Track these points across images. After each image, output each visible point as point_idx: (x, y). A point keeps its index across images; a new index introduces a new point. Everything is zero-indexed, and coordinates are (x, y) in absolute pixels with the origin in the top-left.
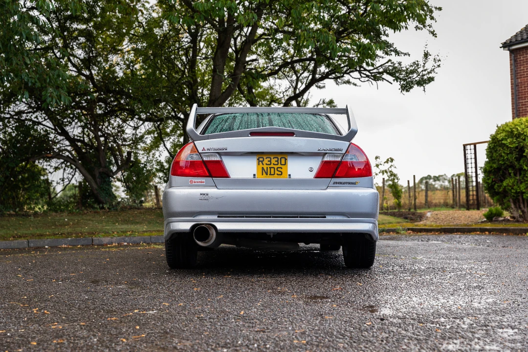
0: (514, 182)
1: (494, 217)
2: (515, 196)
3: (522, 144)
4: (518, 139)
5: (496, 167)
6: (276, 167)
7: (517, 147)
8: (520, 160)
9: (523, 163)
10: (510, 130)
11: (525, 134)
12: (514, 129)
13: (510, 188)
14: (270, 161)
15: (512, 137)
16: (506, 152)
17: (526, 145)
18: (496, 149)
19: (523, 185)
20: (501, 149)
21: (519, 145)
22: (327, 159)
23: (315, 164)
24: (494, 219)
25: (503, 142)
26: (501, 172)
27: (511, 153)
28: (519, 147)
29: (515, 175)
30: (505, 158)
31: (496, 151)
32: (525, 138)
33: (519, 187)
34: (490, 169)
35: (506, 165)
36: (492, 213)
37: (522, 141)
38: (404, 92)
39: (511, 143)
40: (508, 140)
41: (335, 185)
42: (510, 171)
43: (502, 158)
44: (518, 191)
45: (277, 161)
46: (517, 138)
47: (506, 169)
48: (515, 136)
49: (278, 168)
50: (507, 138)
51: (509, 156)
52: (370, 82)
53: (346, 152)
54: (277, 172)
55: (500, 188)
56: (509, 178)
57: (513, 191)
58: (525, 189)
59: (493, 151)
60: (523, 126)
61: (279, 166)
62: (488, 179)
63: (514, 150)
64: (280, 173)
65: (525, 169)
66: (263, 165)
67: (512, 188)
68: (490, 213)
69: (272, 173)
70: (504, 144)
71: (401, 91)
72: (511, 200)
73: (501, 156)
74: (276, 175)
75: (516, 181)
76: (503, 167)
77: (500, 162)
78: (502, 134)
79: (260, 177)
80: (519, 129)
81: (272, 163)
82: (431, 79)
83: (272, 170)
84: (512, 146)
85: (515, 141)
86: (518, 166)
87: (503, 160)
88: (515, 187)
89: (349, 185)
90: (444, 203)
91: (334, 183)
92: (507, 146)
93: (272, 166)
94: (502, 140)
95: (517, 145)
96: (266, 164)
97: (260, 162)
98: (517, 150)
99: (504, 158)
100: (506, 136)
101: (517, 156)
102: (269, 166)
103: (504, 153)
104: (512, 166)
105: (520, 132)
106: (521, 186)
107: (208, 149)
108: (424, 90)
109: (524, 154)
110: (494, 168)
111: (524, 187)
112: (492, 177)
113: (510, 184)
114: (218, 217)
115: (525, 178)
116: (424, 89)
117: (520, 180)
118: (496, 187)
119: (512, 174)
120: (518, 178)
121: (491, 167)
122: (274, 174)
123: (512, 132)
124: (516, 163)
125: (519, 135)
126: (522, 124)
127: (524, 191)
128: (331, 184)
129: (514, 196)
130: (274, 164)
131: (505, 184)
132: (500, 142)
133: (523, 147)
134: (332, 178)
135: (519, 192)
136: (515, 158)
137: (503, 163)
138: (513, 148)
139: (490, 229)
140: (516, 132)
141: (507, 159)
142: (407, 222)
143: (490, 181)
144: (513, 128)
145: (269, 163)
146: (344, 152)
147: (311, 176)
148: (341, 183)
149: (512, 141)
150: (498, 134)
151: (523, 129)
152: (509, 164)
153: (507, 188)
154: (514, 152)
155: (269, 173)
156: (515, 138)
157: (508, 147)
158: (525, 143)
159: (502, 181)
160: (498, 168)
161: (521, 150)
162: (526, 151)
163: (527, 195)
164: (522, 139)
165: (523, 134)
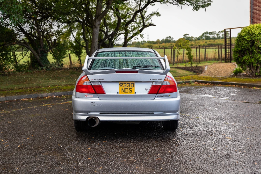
0: (249, 57)
1: (238, 73)
2: (249, 64)
3: (253, 39)
4: (252, 36)
5: (240, 50)
6: (129, 88)
7: (251, 40)
8: (252, 47)
9: (254, 48)
10: (248, 31)
11: (255, 34)
12: (250, 31)
13: (247, 60)
14: (126, 85)
15: (249, 35)
16: (245, 43)
17: (256, 39)
18: (240, 41)
19: (253, 59)
20: (243, 41)
21: (252, 39)
22: (154, 84)
23: (149, 86)
24: (238, 74)
25: (244, 37)
26: (242, 52)
27: (248, 43)
28: (252, 40)
29: (250, 54)
30: (245, 45)
31: (240, 42)
32: (255, 36)
33: (251, 60)
34: (237, 51)
35: (245, 49)
36: (237, 71)
37: (254, 37)
38: (195, 11)
39: (248, 38)
40: (247, 37)
41: (159, 97)
42: (247, 52)
43: (243, 46)
44: (251, 62)
45: (129, 85)
46: (251, 36)
47: (245, 51)
48: (251, 34)
49: (129, 89)
50: (246, 35)
51: (247, 45)
52: (178, 5)
53: (164, 81)
54: (129, 91)
55: (242, 60)
56: (246, 55)
57: (248, 62)
58: (254, 61)
59: (239, 41)
60: (254, 30)
61: (130, 87)
62: (236, 55)
63: (250, 42)
64: (131, 91)
65: (254, 52)
66: (122, 87)
67: (248, 61)
68: (236, 71)
69: (127, 91)
70: (245, 38)
71: (194, 11)
72: (247, 66)
73: (243, 44)
74: (129, 92)
75: (250, 57)
76: (243, 50)
77: (242, 48)
78: (244, 33)
79: (120, 93)
80: (253, 31)
81: (127, 86)
82: (209, 5)
83: (127, 89)
84: (248, 40)
85: (250, 37)
86: (251, 50)
87: (244, 47)
88: (249, 60)
89: (166, 97)
90: (214, 58)
91: (158, 96)
92: (246, 39)
93: (127, 88)
94: (244, 36)
95: (251, 39)
96: (124, 87)
97: (121, 86)
98: (251, 42)
99: (244, 45)
100: (246, 34)
101: (251, 45)
102: (125, 88)
103: (244, 43)
104: (248, 49)
105: (253, 33)
106: (252, 60)
107: (94, 80)
108: (205, 10)
109: (254, 44)
110: (239, 50)
111: (254, 60)
112: (238, 54)
113: (247, 59)
114: (100, 113)
115: (254, 56)
116: (205, 9)
117: (252, 56)
118: (240, 59)
119: (248, 54)
120: (250, 55)
121: (238, 49)
122: (128, 92)
123: (249, 32)
124: (250, 48)
125: (252, 34)
126: (254, 28)
127: (253, 62)
128: (156, 97)
129: (248, 64)
130: (128, 87)
131: (244, 58)
132: (243, 37)
133: (254, 40)
134: (157, 94)
135: (251, 63)
136: (250, 46)
137: (243, 48)
138: (249, 41)
139: (235, 84)
140: (251, 33)
141: (246, 46)
142: (195, 74)
143: (237, 56)
144: (250, 30)
145: (125, 86)
146: (163, 80)
147: (146, 93)
148: (161, 96)
149: (249, 37)
150: (242, 33)
151: (254, 31)
152: (246, 48)
153: (245, 60)
154: (249, 42)
155: (125, 91)
156: (250, 36)
157: (246, 40)
158: (255, 38)
159: (243, 56)
160: (241, 50)
161: (253, 42)
162: (256, 42)
163: (255, 64)
164: (254, 36)
165: (254, 34)
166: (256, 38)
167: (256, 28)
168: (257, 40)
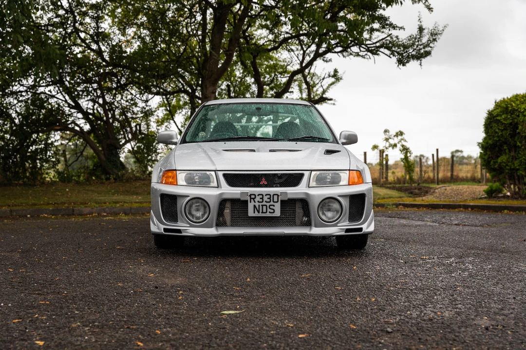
0: (509, 158)
1: (494, 193)
2: (510, 172)
3: (516, 120)
4: (513, 116)
7: (511, 124)
8: (514, 137)
9: (518, 139)
10: (505, 106)
11: (519, 110)
12: (509, 106)
13: (504, 165)
15: (507, 113)
16: (500, 128)
17: (520, 121)
18: (491, 126)
19: (517, 162)
20: (496, 126)
24: (494, 195)
25: (498, 118)
26: (497, 148)
27: (505, 129)
28: (513, 123)
29: (510, 151)
30: (500, 134)
31: (491, 127)
32: (519, 115)
33: (514, 164)
35: (501, 141)
36: (491, 190)
37: (516, 117)
38: (401, 66)
39: (505, 119)
40: (503, 116)
42: (505, 148)
43: (497, 135)
44: (512, 167)
46: (512, 114)
47: (501, 145)
48: (510, 112)
50: (501, 114)
51: (503, 132)
52: (368, 57)
55: (495, 165)
56: (504, 155)
57: (507, 167)
58: (519, 166)
59: (489, 127)
60: (518, 102)
62: (485, 155)
63: (508, 126)
65: (518, 146)
67: (507, 165)
70: (499, 120)
71: (398, 66)
72: (507, 177)
73: (496, 132)
75: (511, 157)
76: (498, 144)
77: (495, 139)
78: (498, 110)
80: (514, 104)
82: (428, 54)
84: (506, 122)
85: (509, 117)
86: (512, 143)
88: (509, 164)
90: (471, 177)
92: (501, 122)
94: (497, 116)
95: (511, 121)
98: (511, 127)
99: (498, 134)
100: (501, 112)
101: (512, 132)
103: (499, 129)
104: (507, 142)
105: (514, 109)
108: (421, 65)
109: (518, 131)
110: (490, 144)
111: (518, 164)
112: (488, 153)
113: (504, 161)
115: (519, 155)
116: (421, 63)
117: (515, 157)
118: (492, 163)
119: (507, 151)
120: (512, 154)
121: (488, 143)
123: (507, 108)
124: (510, 139)
125: (513, 111)
127: (517, 167)
129: (508, 173)
131: (499, 160)
132: (495, 118)
133: (517, 124)
135: (513, 169)
136: (509, 134)
137: (497, 139)
138: (507, 124)
140: (510, 109)
141: (502, 135)
143: (487, 157)
144: (509, 104)
149: (507, 117)
150: (495, 110)
151: (518, 105)
152: (503, 140)
153: (502, 164)
154: (508, 128)
156: (509, 115)
157: (502, 124)
158: (519, 119)
159: (498, 157)
160: (493, 144)
161: (514, 126)
162: (520, 127)
163: (521, 172)
164: (516, 115)
165: (517, 110)
166: (521, 118)
167: (522, 100)
168: (523, 121)
